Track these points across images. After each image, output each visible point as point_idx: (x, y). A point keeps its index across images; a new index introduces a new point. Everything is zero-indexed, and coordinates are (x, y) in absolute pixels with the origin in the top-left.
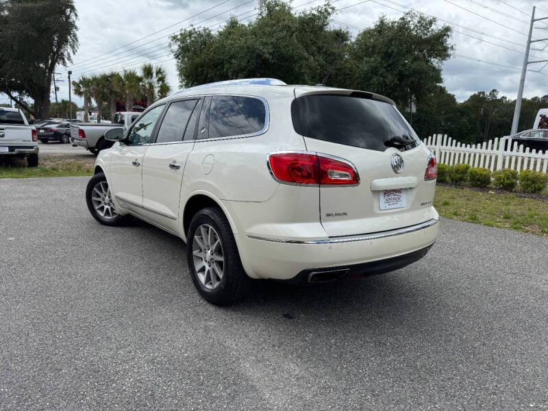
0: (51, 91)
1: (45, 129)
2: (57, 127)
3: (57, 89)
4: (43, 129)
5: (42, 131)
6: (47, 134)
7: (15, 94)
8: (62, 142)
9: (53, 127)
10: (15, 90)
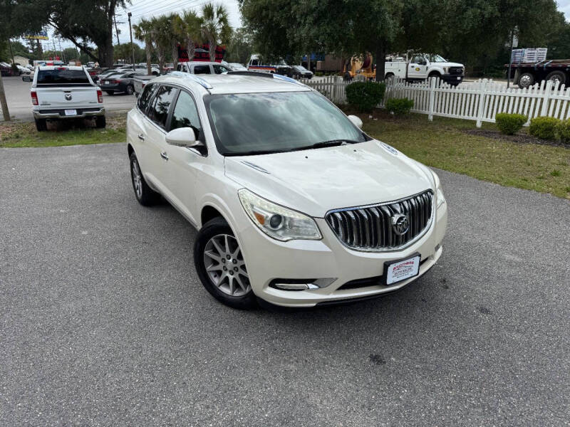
0: (113, 36)
1: (111, 81)
2: (122, 77)
3: (118, 32)
4: (108, 80)
5: (107, 83)
6: (113, 85)
7: (79, 40)
8: (127, 94)
9: (118, 77)
10: (79, 36)
